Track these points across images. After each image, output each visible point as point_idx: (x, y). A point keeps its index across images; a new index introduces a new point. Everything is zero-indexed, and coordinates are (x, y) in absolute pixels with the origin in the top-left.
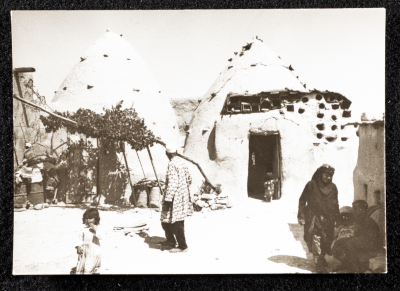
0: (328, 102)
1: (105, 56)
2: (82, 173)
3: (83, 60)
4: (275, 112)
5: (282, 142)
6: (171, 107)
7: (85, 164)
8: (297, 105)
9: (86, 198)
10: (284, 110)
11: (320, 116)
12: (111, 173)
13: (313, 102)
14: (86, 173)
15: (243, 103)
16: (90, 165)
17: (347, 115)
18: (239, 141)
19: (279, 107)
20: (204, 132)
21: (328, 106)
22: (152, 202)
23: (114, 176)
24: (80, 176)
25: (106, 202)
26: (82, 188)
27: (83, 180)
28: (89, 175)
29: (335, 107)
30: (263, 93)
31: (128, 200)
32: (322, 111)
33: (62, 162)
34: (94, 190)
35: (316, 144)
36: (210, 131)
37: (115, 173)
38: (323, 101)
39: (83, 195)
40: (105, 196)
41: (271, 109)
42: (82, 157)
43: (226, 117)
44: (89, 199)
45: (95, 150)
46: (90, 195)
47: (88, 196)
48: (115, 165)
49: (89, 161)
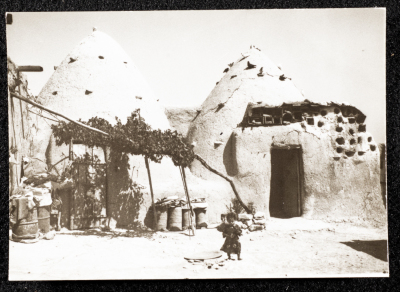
0: (345, 116)
1: (101, 58)
2: (89, 193)
3: (72, 60)
4: (297, 126)
5: (304, 156)
6: (166, 117)
7: (92, 182)
8: (317, 119)
9: (95, 222)
10: (305, 123)
11: (339, 129)
12: (122, 192)
13: (331, 115)
14: (94, 192)
15: (265, 115)
16: (98, 183)
17: (362, 129)
18: (261, 155)
19: (300, 120)
20: (217, 145)
21: (346, 119)
22: (174, 225)
23: (126, 195)
24: (86, 196)
25: (118, 226)
26: (89, 211)
27: (90, 200)
28: (97, 195)
29: (351, 121)
30: (284, 105)
31: (143, 223)
32: (341, 125)
33: (67, 180)
34: (104, 212)
35: (337, 159)
36: (224, 144)
37: (127, 192)
38: (340, 114)
39: (91, 219)
40: (116, 218)
41: (293, 121)
42: (87, 173)
43: (248, 129)
44: (98, 223)
45: (103, 166)
46: (99, 219)
47: (96, 219)
48: (127, 182)
49: (96, 178)
